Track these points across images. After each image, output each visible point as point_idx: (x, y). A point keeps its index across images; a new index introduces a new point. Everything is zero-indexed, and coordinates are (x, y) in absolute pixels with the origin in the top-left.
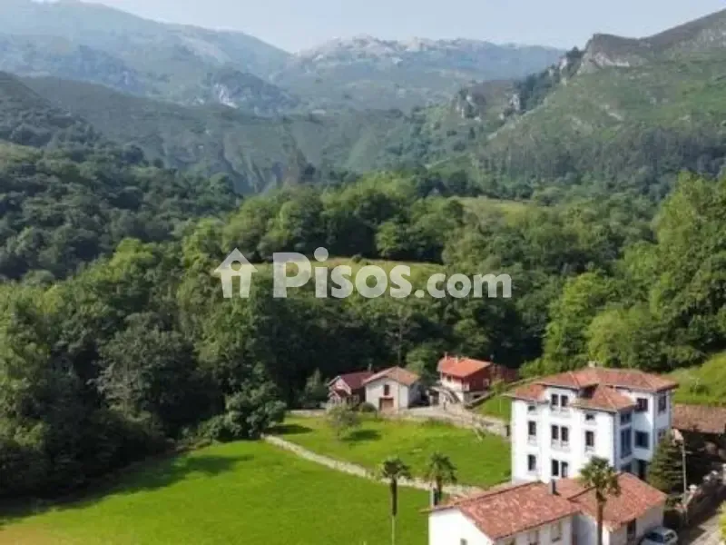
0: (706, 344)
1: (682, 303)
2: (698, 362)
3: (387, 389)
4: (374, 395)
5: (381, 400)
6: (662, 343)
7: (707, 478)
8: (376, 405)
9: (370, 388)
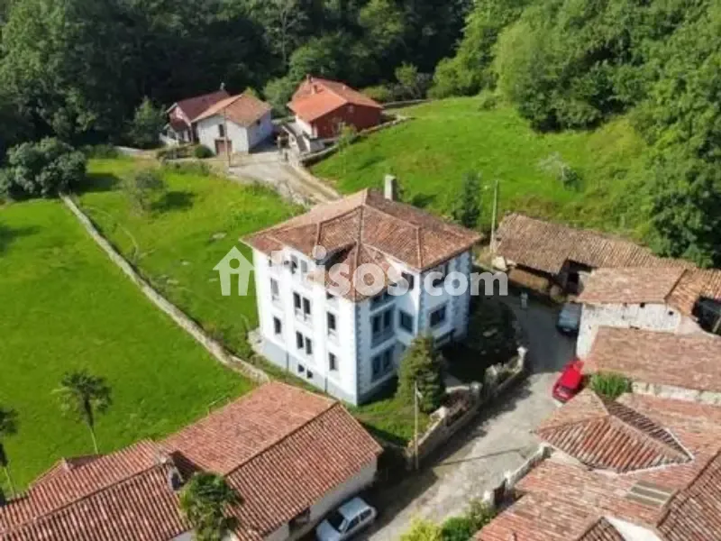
0: (606, 102)
1: (588, 40)
2: (593, 125)
3: (222, 130)
4: (208, 136)
5: (217, 142)
6: (554, 93)
7: (494, 371)
8: (212, 146)
9: (202, 127)
